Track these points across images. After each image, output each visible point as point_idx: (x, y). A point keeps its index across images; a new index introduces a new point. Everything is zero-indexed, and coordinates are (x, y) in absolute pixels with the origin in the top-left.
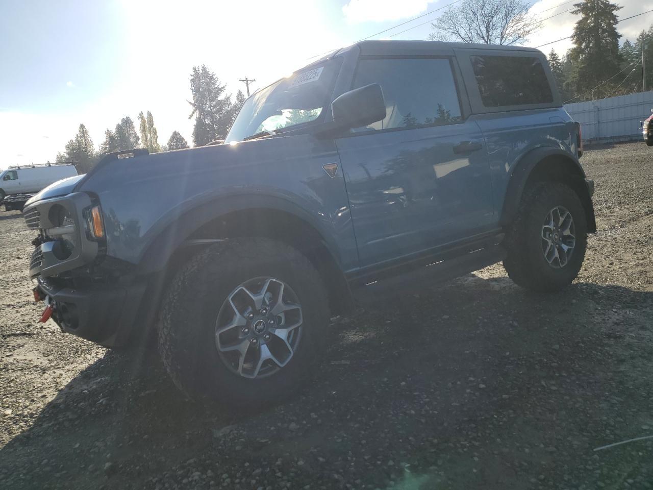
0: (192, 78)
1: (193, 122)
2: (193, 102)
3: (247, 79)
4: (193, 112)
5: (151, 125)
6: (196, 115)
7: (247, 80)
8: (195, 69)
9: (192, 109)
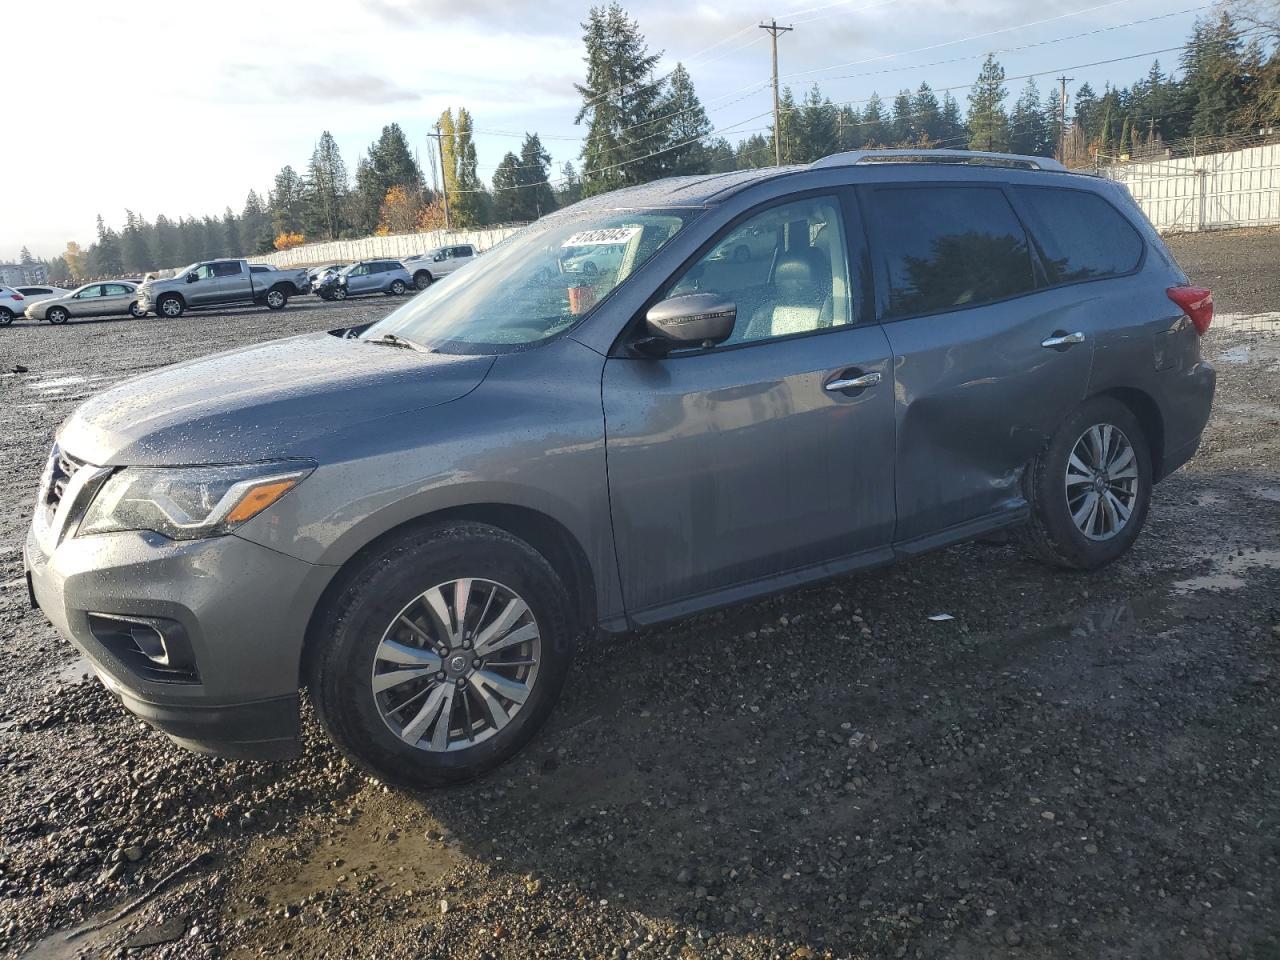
0: (586, 33)
1: (584, 130)
2: (587, 86)
3: (774, 24)
4: (584, 111)
5: (466, 138)
6: (591, 117)
7: (774, 27)
8: (594, 13)
9: (580, 101)
